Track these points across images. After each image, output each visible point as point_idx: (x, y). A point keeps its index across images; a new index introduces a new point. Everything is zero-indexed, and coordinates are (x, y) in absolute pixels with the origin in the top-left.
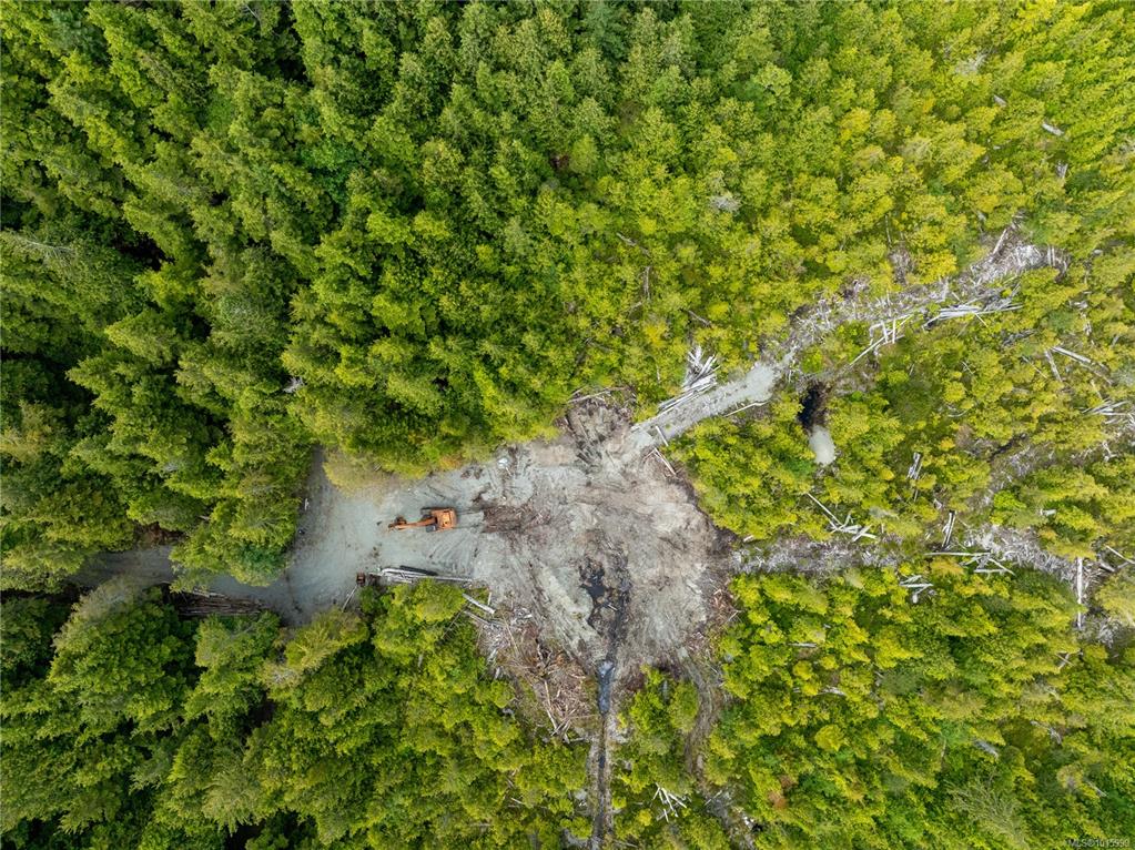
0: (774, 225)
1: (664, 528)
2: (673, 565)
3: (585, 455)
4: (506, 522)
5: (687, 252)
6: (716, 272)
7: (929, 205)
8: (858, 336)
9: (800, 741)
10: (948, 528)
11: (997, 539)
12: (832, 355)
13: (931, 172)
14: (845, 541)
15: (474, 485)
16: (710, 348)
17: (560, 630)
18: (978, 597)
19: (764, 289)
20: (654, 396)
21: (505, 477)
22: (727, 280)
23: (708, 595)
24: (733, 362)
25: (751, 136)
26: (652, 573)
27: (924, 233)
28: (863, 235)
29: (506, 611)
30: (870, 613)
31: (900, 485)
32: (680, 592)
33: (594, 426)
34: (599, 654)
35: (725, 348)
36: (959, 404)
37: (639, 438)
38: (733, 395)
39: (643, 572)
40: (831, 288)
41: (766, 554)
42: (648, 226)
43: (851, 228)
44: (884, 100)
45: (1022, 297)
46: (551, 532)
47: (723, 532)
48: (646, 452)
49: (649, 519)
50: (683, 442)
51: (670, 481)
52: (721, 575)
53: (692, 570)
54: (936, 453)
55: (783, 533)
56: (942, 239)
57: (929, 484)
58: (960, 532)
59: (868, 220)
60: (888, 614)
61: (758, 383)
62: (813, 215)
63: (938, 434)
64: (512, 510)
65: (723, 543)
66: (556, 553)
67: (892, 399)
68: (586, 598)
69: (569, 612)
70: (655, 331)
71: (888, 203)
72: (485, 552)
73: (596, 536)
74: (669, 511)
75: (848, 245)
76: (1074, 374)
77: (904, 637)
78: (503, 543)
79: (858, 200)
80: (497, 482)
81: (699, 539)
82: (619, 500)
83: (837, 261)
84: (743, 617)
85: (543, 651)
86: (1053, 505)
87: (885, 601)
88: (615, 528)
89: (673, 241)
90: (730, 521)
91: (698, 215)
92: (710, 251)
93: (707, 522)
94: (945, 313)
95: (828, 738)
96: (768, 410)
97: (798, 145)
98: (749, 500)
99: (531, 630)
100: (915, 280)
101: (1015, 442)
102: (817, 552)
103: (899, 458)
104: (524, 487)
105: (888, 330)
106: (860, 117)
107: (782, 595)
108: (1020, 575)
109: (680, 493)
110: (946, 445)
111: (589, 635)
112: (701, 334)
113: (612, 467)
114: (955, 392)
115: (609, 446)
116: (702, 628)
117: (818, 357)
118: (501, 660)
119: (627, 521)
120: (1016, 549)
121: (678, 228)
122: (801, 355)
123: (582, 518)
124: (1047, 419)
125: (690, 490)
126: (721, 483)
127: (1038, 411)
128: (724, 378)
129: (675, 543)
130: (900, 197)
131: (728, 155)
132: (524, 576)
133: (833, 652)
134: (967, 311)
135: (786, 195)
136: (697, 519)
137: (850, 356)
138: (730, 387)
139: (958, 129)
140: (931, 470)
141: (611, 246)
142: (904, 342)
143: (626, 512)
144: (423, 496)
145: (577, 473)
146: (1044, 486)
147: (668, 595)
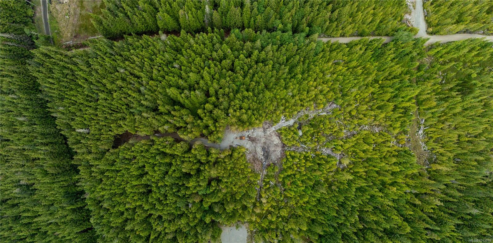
0: (297, 98)
1: (275, 143)
2: (276, 148)
3: (265, 131)
4: (252, 140)
5: (284, 101)
6: (287, 104)
7: (321, 97)
8: (307, 116)
9: (293, 176)
10: (318, 147)
11: (326, 150)
12: (303, 119)
13: (321, 91)
14: (302, 147)
15: (247, 134)
16: (285, 116)
17: (258, 157)
18: (322, 158)
19: (294, 108)
20: (276, 122)
21: (252, 133)
22: (289, 106)
23: (281, 153)
24: (289, 118)
25: (295, 84)
26: (273, 149)
27: (319, 101)
28: (309, 101)
29: (250, 153)
30: (306, 158)
31: (312, 140)
32: (277, 152)
33: (266, 126)
34: (264, 161)
35: (287, 116)
36: (322, 128)
37: (273, 129)
38: (288, 123)
39: (272, 149)
40: (304, 109)
41: (290, 148)
42: (278, 97)
43: (308, 99)
44: (315, 80)
45: (333, 112)
46: (258, 142)
47: (284, 144)
48: (274, 131)
49: (273, 141)
50: (280, 130)
51: (277, 136)
52: (283, 151)
53: (279, 149)
54: (318, 135)
55: (293, 145)
56: (322, 102)
57: (316, 140)
58: (320, 148)
59: (311, 98)
60: (308, 159)
61: (291, 122)
62: (303, 97)
63: (318, 133)
64: (253, 138)
65: (284, 146)
66: (259, 145)
67: (312, 126)
68: (263, 152)
69: (260, 154)
70: (278, 112)
71: (314, 96)
72: (248, 144)
73: (265, 143)
74: (276, 140)
75: (307, 102)
76: (340, 125)
77: (310, 162)
78: (251, 143)
79: (310, 95)
80: (251, 133)
81: (280, 145)
82: (269, 138)
83: (305, 105)
84: (286, 157)
85: (255, 159)
86: (335, 145)
87: (308, 157)
88: (268, 142)
89: (281, 99)
90: (286, 142)
91: (286, 95)
92: (287, 101)
93: (282, 142)
94: (321, 114)
95: (298, 176)
96: (293, 126)
97: (302, 86)
98: (289, 139)
99: (254, 156)
100: (317, 108)
101: (331, 135)
102: (298, 149)
103: (312, 135)
104: (255, 135)
105: (312, 116)
106: (311, 82)
107: (293, 154)
108: (329, 156)
109: (278, 138)
110: (319, 134)
111: (263, 158)
112: (284, 114)
113: (268, 133)
114: (322, 126)
115: (268, 130)
116: (280, 158)
117: (301, 119)
118: (249, 160)
119: (270, 141)
120: (329, 152)
121: (282, 97)
122: (298, 118)
123: (263, 140)
124: (335, 131)
125: (279, 137)
126: (285, 136)
127: (334, 130)
128: (287, 121)
129: (276, 145)
130: (316, 95)
131: (292, 87)
132: (253, 148)
133: (299, 164)
134: (325, 114)
135: (298, 94)
136: (280, 142)
137: (306, 119)
138: (287, 122)
139: (326, 85)
140: (317, 138)
141: (272, 99)
142: (314, 118)
143: (270, 140)
144: (240, 135)
145: (263, 133)
146: (334, 142)
147: (275, 153)
